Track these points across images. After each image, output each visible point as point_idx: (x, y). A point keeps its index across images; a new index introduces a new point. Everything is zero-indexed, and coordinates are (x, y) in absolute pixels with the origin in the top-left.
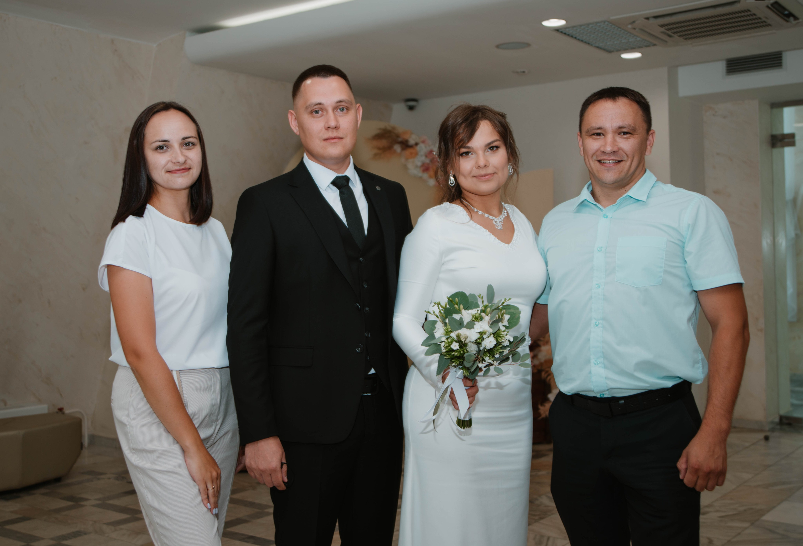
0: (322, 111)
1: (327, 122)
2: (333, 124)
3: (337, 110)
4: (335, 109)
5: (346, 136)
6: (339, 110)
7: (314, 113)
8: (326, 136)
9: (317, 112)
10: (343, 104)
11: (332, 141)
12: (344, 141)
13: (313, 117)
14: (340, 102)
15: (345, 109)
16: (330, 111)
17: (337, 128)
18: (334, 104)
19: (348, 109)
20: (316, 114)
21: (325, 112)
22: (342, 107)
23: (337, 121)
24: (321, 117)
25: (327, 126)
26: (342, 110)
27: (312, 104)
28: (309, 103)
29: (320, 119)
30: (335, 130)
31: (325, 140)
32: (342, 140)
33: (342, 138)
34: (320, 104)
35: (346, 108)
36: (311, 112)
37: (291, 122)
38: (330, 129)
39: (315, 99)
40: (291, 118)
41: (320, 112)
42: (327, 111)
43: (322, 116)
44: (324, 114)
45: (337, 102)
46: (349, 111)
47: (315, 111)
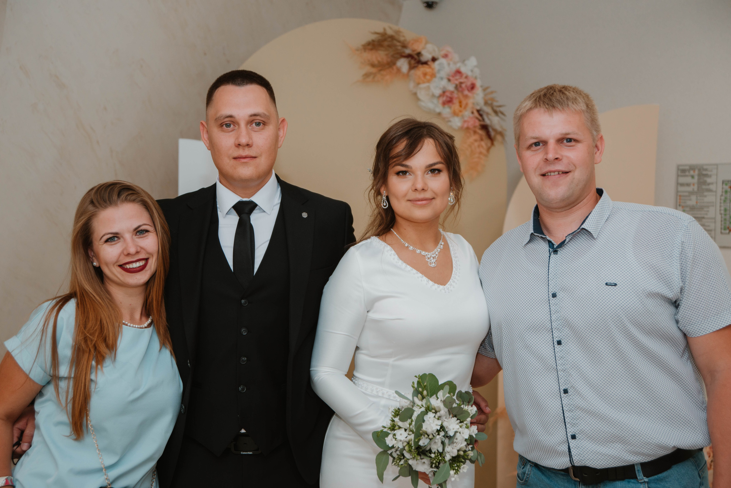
0: (234, 125)
1: (237, 138)
2: (244, 140)
3: (252, 124)
4: (250, 122)
5: (261, 155)
6: (254, 124)
7: (224, 126)
8: (236, 154)
9: (228, 126)
10: (258, 118)
12: (257, 160)
13: (223, 131)
14: (255, 115)
15: (261, 124)
16: (243, 124)
17: (248, 145)
18: (247, 118)
19: (264, 124)
20: (227, 127)
22: (258, 121)
23: (250, 138)
24: (231, 131)
25: (237, 143)
26: (258, 124)
27: (222, 117)
28: (218, 115)
29: (231, 133)
30: (246, 149)
31: (235, 158)
32: (255, 159)
33: (255, 157)
34: (231, 116)
35: (263, 123)
36: (221, 125)
37: (203, 134)
38: (241, 147)
39: (226, 111)
40: (203, 130)
41: (232, 126)
42: (238, 124)
43: (233, 130)
44: (236, 128)
45: (251, 116)
46: (266, 127)
47: (226, 124)
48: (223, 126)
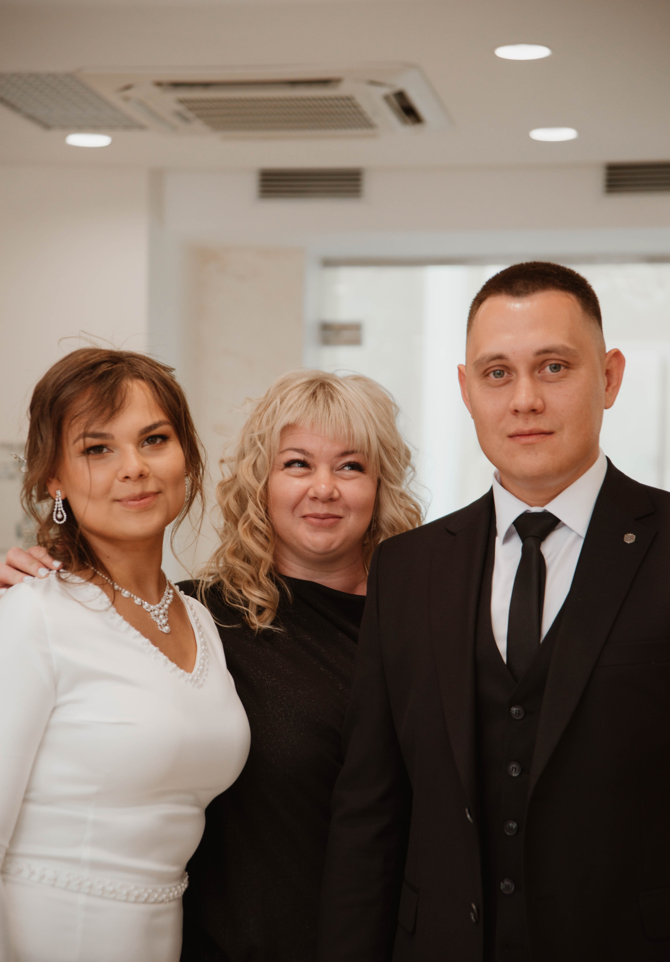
0: (509, 373)
1: (514, 397)
2: (525, 402)
3: (543, 369)
4: (538, 366)
5: (561, 428)
6: (548, 369)
7: (492, 375)
8: (513, 429)
9: (498, 374)
10: (553, 355)
11: (525, 440)
12: (555, 438)
13: (490, 385)
14: (546, 351)
15: (562, 368)
16: (522, 370)
17: (534, 411)
18: (531, 358)
19: (568, 366)
20: (496, 378)
21: (514, 374)
22: (554, 362)
23: (539, 396)
24: (504, 385)
25: (512, 406)
26: (556, 368)
27: (483, 358)
28: (479, 355)
29: (504, 388)
30: (532, 417)
31: (511, 436)
32: (549, 437)
33: (550, 433)
34: (500, 357)
35: (565, 364)
36: (486, 374)
38: (520, 415)
40: (463, 382)
41: (506, 374)
42: (516, 371)
43: (507, 382)
44: (512, 378)
45: (540, 353)
46: (571, 371)
47: (494, 371)
48: (488, 375)
